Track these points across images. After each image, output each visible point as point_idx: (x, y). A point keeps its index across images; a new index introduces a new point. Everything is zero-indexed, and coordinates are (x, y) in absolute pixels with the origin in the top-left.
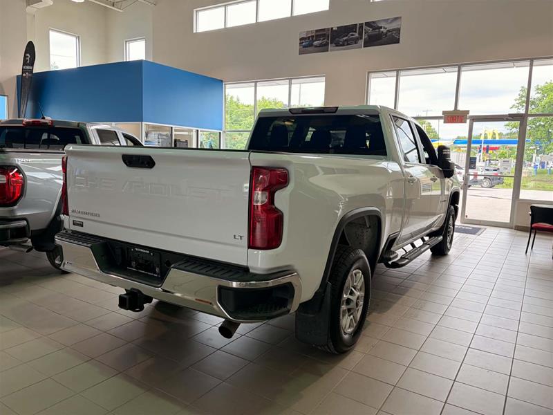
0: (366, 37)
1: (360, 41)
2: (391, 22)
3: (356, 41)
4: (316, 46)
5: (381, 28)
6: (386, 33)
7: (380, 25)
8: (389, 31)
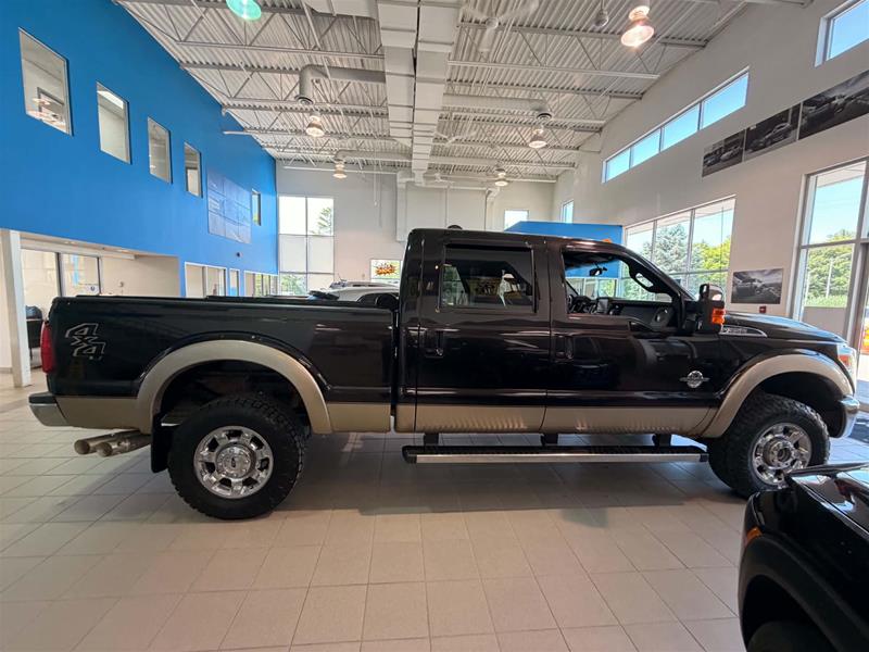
0: (805, 121)
1: (793, 132)
2: (853, 84)
3: (785, 134)
4: (725, 160)
5: (834, 99)
6: (845, 104)
7: (831, 96)
8: (850, 99)
